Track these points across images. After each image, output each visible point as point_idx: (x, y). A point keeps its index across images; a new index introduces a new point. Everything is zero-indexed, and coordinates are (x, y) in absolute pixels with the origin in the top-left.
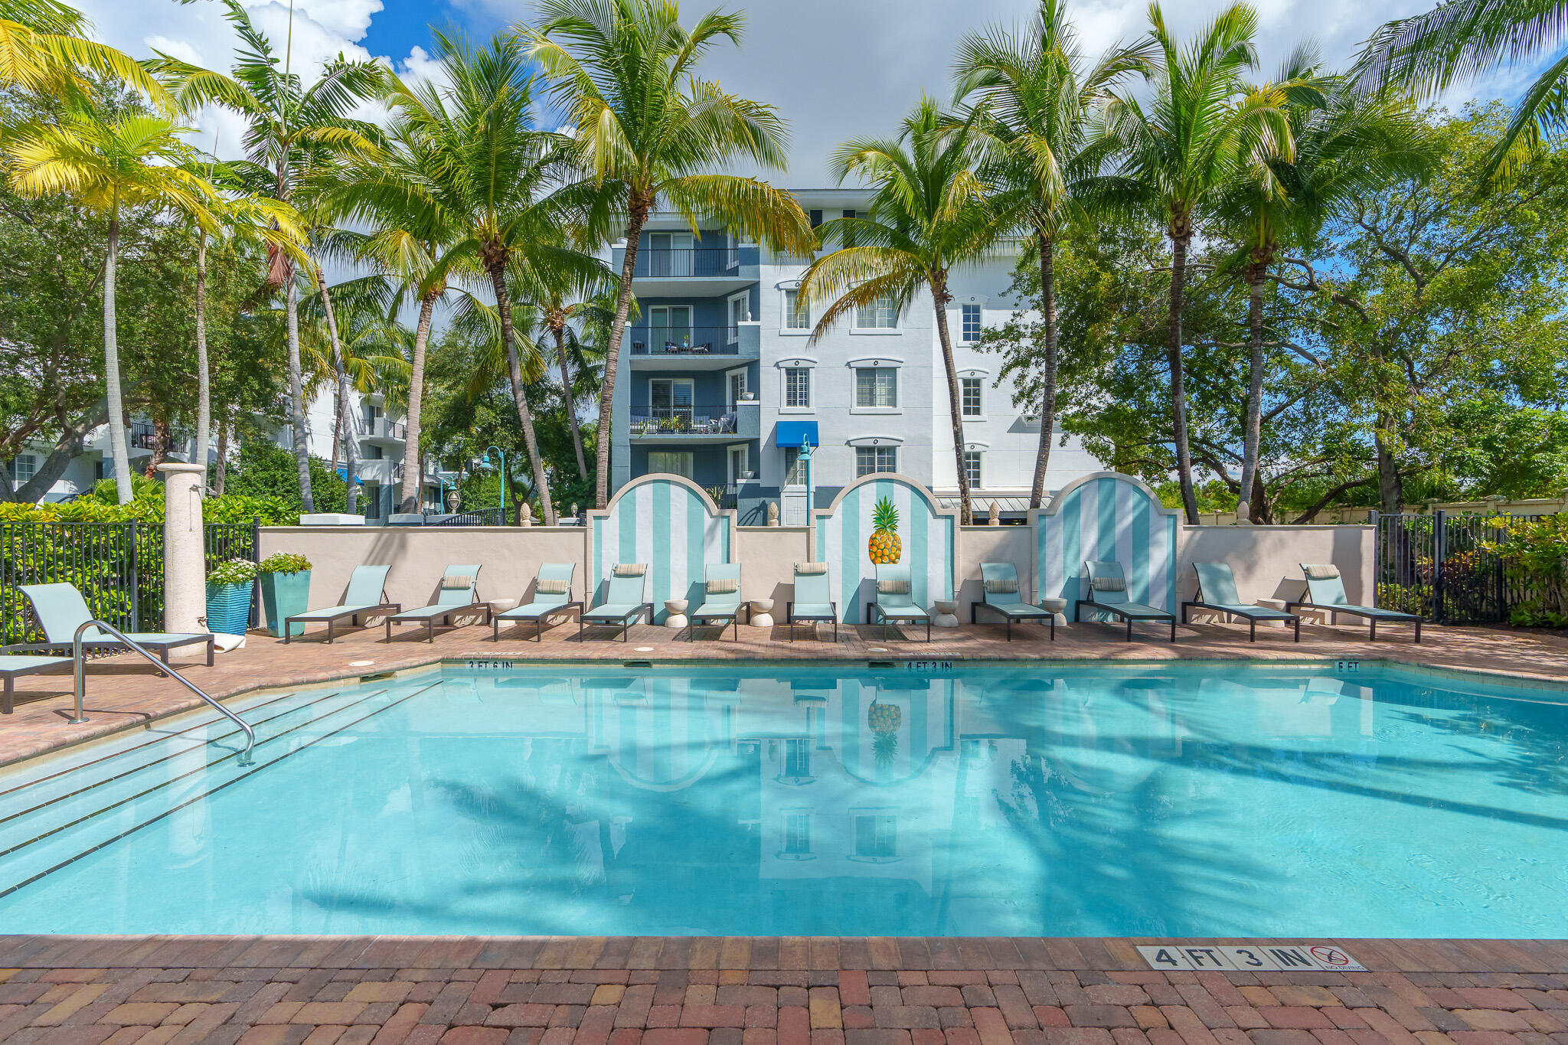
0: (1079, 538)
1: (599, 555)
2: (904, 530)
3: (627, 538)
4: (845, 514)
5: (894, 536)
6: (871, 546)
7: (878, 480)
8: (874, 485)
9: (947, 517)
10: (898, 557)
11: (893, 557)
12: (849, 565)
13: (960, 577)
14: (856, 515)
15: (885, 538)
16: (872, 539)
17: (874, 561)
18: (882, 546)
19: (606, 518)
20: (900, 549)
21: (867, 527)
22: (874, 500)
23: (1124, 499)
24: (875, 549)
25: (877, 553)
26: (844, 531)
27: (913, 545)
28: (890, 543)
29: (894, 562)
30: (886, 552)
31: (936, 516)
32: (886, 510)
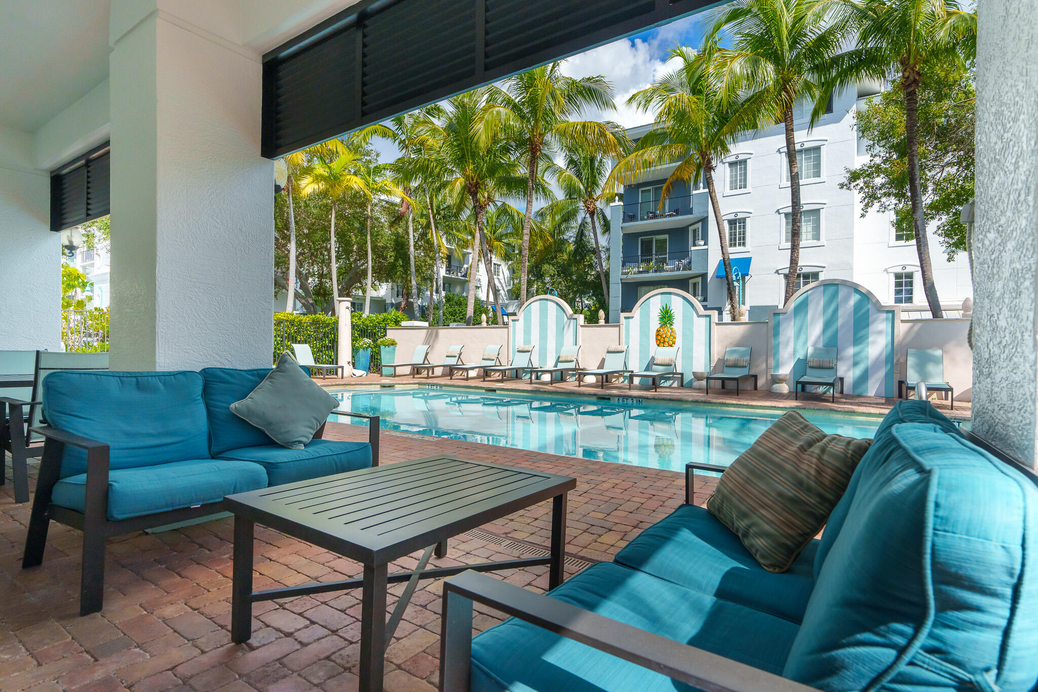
0: (807, 330)
1: (514, 341)
2: (678, 325)
3: (527, 331)
4: (641, 316)
5: (671, 329)
6: (657, 335)
7: (662, 294)
8: (659, 296)
9: (706, 316)
10: (674, 343)
11: (671, 343)
12: (644, 348)
13: (715, 358)
14: (648, 316)
15: (666, 331)
16: (658, 331)
17: (658, 345)
18: (664, 336)
19: (518, 320)
20: (675, 338)
21: (655, 324)
22: (659, 307)
23: (847, 299)
24: (659, 338)
25: (661, 340)
26: (641, 327)
27: (684, 335)
28: (669, 334)
29: (671, 346)
30: (667, 340)
31: (699, 316)
32: (667, 312)
